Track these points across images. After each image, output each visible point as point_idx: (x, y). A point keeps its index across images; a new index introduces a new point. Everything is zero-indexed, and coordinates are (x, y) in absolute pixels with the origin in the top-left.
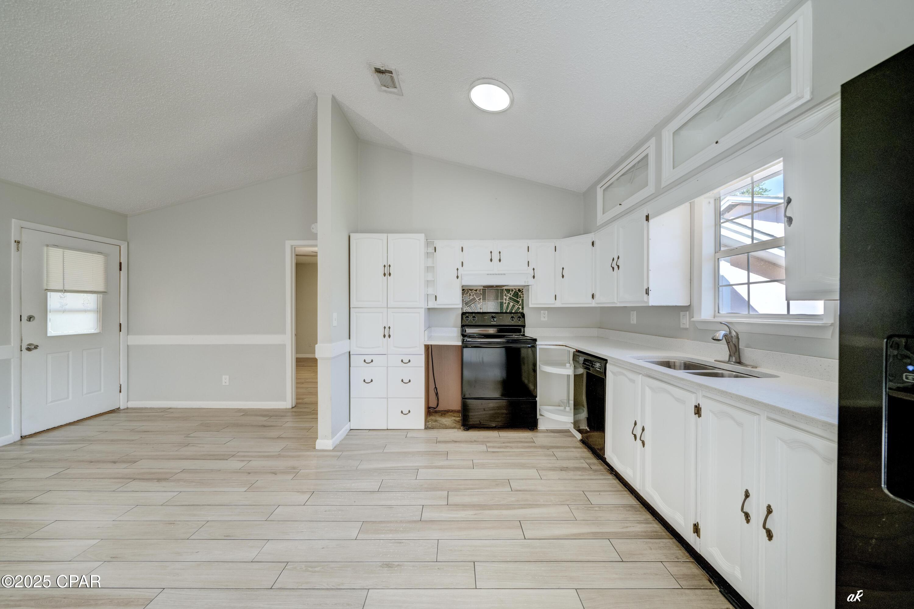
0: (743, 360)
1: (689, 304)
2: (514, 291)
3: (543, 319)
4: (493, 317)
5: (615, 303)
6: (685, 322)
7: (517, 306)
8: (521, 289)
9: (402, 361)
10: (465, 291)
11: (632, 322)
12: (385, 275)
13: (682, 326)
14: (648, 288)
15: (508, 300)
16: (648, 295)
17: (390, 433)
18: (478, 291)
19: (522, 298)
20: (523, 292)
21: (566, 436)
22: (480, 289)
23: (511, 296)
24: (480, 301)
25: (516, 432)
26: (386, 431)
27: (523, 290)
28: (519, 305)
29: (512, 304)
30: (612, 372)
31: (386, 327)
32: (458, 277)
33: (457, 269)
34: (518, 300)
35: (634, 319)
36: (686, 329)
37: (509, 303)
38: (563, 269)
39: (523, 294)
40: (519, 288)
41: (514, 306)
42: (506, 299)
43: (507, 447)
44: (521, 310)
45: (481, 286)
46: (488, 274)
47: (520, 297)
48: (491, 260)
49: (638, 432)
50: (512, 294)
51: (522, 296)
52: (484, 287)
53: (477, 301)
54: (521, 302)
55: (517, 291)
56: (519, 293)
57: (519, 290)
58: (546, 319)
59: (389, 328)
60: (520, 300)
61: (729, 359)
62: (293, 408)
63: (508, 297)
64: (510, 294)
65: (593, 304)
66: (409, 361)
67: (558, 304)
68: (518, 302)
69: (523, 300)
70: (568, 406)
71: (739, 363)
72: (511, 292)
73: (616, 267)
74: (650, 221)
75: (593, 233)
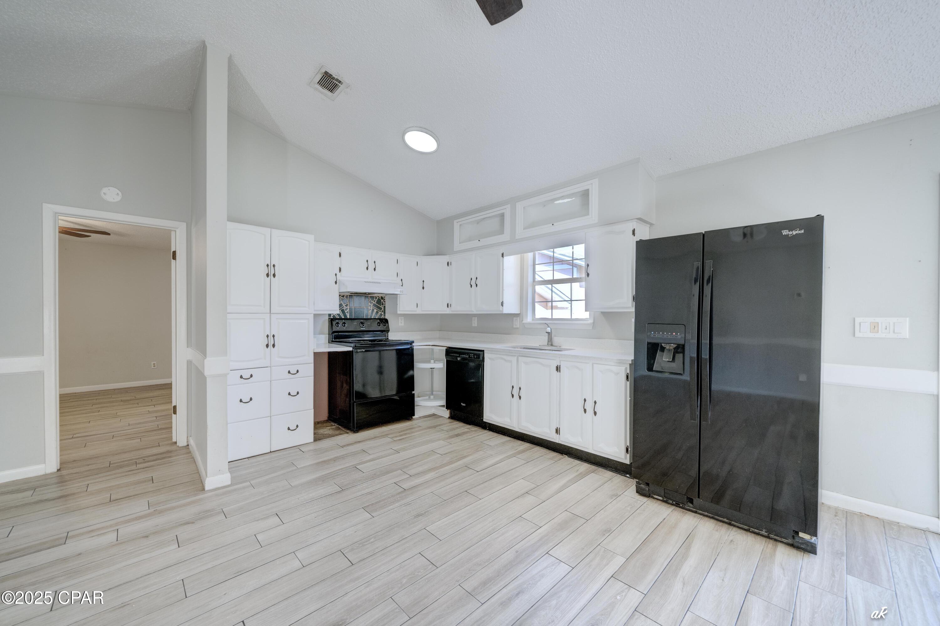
0: (554, 344)
1: (519, 313)
2: (377, 298)
3: (400, 324)
4: (362, 323)
5: (472, 311)
6: (517, 323)
7: (380, 313)
8: (383, 297)
9: (289, 372)
10: (342, 296)
11: (473, 325)
12: (268, 275)
13: (514, 326)
14: (503, 301)
15: (372, 307)
16: (503, 306)
17: (273, 455)
18: (345, 297)
19: (384, 305)
20: (384, 299)
21: (436, 418)
22: (347, 296)
23: (375, 303)
24: (346, 307)
25: (399, 424)
26: (269, 454)
27: (385, 298)
28: (381, 311)
29: (375, 310)
30: (490, 358)
31: (269, 335)
32: (336, 283)
33: (336, 275)
34: (381, 307)
35: (475, 323)
36: (517, 328)
37: (373, 310)
38: (423, 281)
39: (385, 302)
40: (382, 295)
41: (377, 312)
42: (370, 306)
43: (406, 434)
44: (383, 316)
45: (348, 292)
46: (365, 282)
47: (383, 304)
48: (367, 268)
49: (515, 392)
50: (376, 301)
51: (384, 303)
52: (351, 293)
53: (343, 307)
54: (383, 309)
55: (380, 299)
56: (382, 301)
57: (382, 298)
58: (403, 324)
59: (274, 336)
60: (382, 307)
61: (548, 344)
62: (58, 470)
63: (372, 304)
64: (374, 301)
65: (448, 311)
66: (298, 371)
67: (419, 311)
68: (381, 309)
69: (385, 307)
70: (432, 395)
71: (552, 345)
72: (375, 299)
73: (474, 285)
74: (504, 257)
75: (448, 256)
